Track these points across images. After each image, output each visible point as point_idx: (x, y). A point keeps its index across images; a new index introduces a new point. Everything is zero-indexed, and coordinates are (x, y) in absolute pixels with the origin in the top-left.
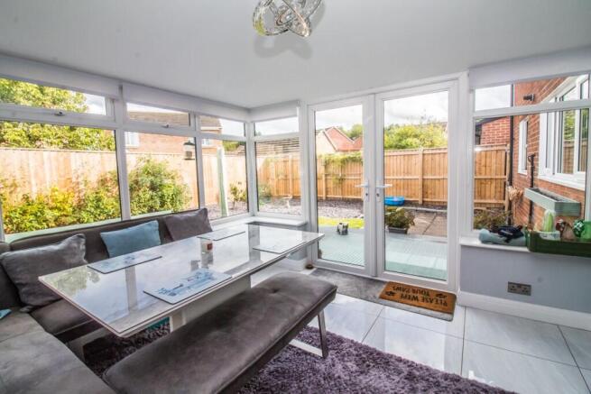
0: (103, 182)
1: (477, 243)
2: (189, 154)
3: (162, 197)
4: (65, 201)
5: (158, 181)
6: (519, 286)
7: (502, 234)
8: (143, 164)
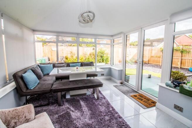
0: (90, 54)
1: (164, 85)
2: (94, 48)
3: (103, 59)
4: (82, 58)
5: (102, 55)
6: (178, 107)
7: (174, 84)
8: (100, 50)
